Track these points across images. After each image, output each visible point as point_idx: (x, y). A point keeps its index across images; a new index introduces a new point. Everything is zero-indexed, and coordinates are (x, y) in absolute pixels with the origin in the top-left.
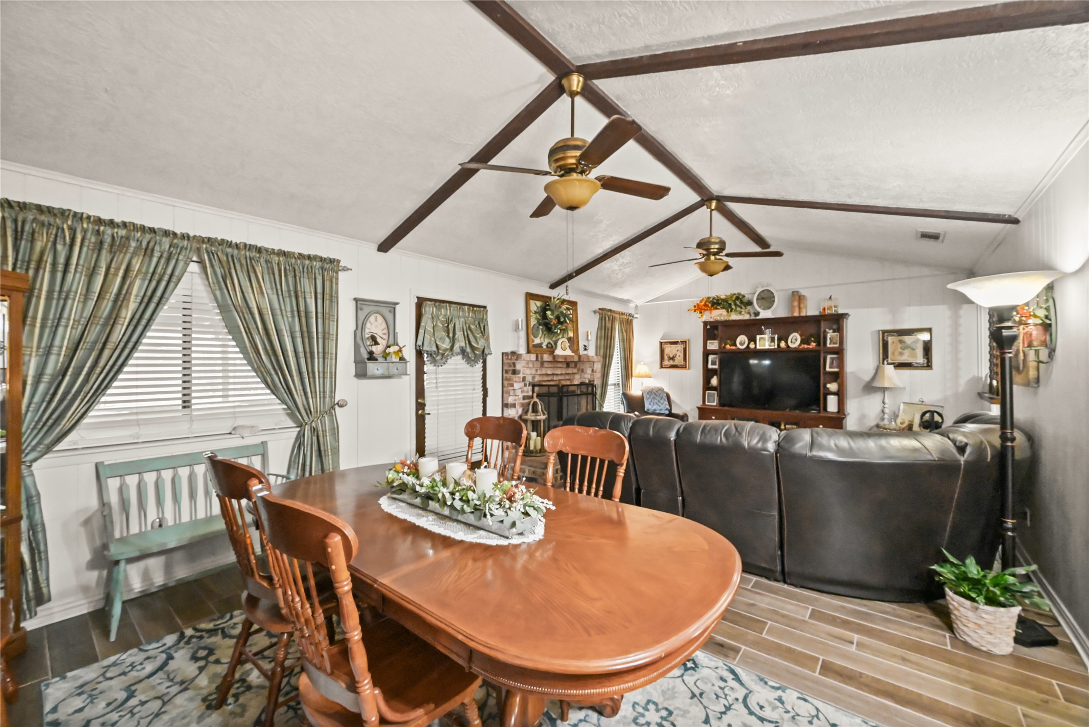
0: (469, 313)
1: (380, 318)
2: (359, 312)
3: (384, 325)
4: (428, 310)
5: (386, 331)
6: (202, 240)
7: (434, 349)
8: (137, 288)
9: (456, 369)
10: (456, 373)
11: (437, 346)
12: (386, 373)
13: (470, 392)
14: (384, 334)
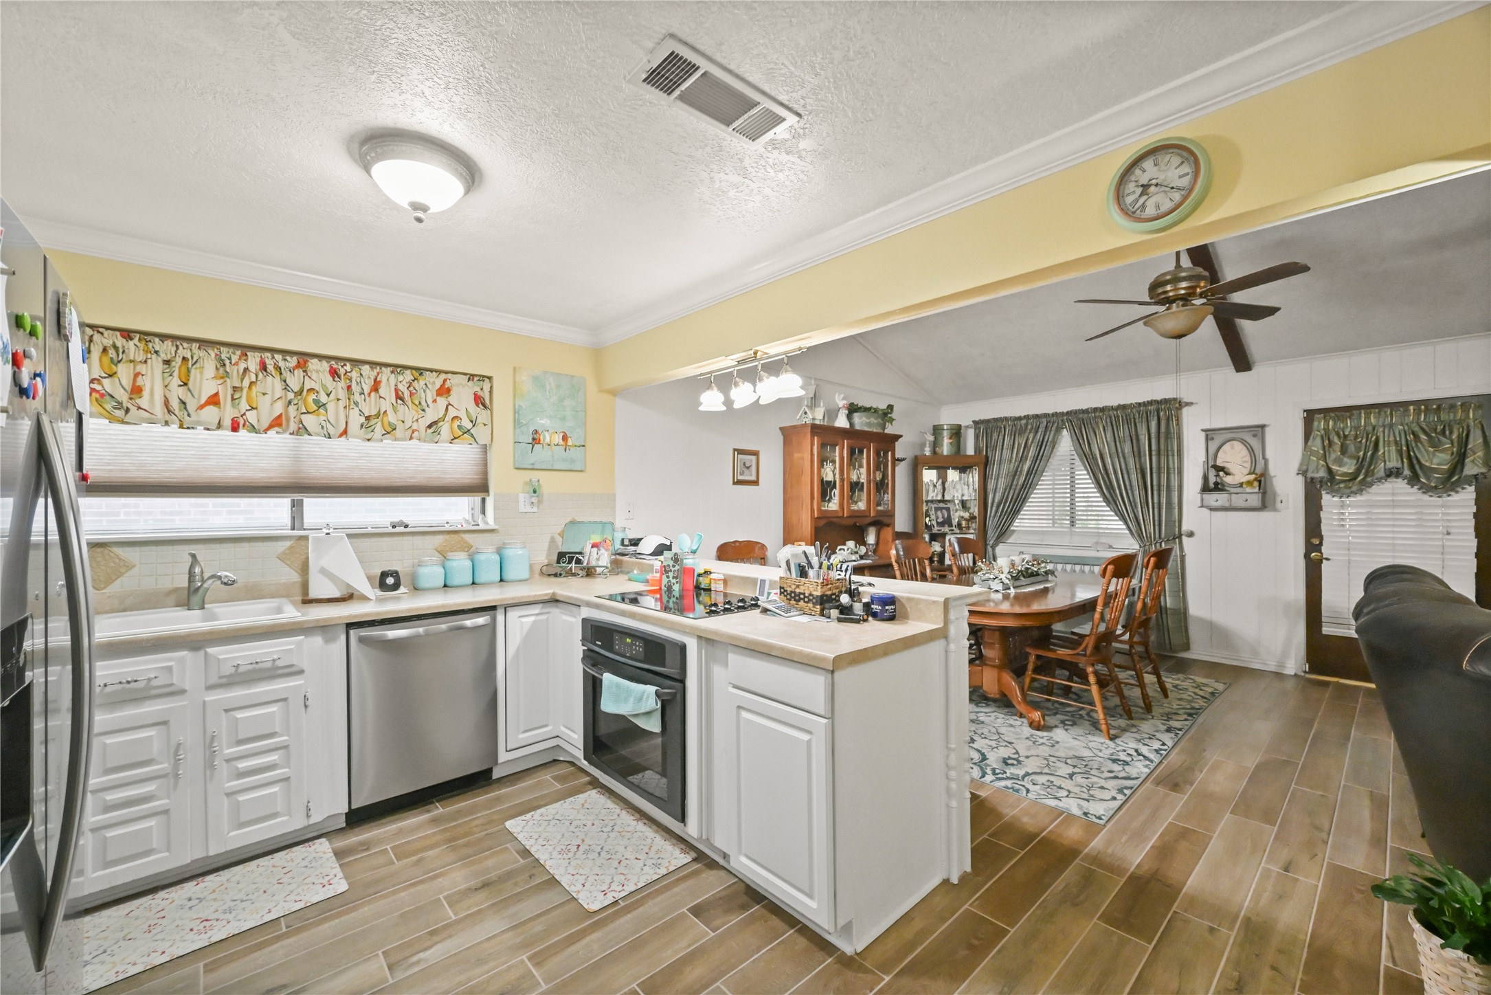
0: (1419, 414)
1: (1238, 445)
2: (1210, 443)
3: (1245, 452)
4: (1319, 424)
5: (1248, 458)
6: (1068, 413)
7: (1322, 473)
8: (1032, 452)
9: (1393, 500)
10: (1394, 506)
11: (1330, 470)
12: (1227, 505)
13: (1440, 536)
14: (1245, 462)
